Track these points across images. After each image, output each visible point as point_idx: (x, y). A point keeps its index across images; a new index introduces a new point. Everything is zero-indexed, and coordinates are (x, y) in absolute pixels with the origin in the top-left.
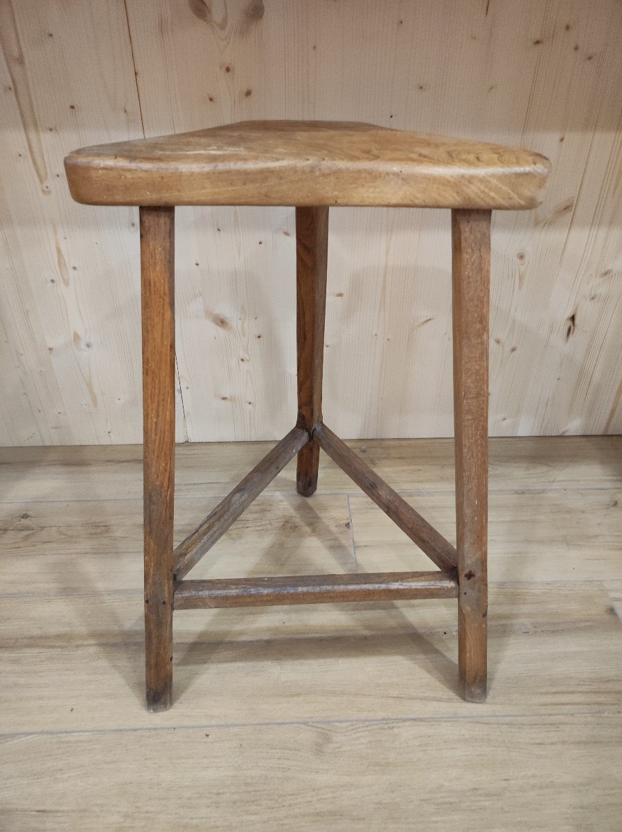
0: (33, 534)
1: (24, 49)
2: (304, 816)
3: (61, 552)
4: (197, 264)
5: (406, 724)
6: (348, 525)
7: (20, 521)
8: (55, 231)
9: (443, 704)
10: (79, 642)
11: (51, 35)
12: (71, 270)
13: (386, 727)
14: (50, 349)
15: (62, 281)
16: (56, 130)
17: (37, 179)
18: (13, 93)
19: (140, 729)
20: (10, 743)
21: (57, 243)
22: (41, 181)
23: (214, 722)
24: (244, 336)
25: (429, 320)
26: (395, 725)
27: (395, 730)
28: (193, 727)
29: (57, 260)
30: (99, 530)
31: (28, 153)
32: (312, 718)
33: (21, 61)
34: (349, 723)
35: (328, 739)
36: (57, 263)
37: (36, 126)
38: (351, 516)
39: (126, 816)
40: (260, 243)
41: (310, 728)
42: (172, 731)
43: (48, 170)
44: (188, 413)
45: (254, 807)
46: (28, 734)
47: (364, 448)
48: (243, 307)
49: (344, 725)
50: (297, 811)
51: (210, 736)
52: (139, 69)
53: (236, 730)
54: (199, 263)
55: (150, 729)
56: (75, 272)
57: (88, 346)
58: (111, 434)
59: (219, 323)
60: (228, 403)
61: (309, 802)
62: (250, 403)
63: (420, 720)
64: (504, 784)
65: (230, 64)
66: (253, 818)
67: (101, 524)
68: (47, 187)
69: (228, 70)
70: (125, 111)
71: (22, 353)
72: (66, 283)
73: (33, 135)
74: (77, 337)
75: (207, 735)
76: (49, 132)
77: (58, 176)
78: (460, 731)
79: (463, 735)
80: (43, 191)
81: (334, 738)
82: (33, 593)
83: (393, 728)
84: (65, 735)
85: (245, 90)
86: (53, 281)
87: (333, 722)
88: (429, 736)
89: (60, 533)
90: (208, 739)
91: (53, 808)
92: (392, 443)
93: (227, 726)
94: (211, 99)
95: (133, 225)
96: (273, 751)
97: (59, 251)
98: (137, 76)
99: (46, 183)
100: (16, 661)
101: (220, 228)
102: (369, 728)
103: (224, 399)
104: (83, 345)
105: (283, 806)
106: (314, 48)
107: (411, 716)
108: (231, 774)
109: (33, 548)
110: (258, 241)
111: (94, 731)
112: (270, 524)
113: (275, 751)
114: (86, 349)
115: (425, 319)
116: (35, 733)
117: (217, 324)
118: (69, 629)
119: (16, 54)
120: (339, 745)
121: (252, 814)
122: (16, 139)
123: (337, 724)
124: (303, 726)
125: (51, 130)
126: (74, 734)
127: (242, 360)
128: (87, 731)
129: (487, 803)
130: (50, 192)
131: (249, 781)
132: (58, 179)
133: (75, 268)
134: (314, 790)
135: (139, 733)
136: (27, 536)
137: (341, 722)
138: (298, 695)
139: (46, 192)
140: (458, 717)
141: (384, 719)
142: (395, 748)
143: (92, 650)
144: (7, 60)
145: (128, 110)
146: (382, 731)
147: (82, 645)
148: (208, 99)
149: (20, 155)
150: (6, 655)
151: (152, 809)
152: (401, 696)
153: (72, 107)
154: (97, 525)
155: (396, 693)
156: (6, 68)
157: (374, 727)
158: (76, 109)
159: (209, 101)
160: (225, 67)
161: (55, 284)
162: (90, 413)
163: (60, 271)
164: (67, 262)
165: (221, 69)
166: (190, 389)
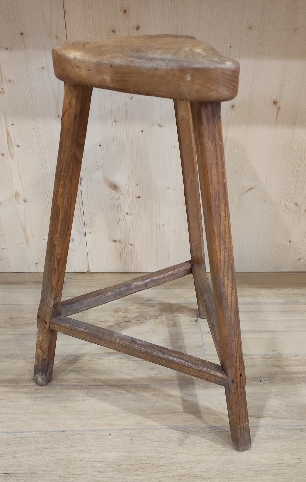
2: (173, 477)
4: (100, 146)
6: (197, 321)
8: (6, 119)
10: (24, 384)
12: (16, 147)
15: (9, 155)
16: (11, 49)
19: (66, 431)
21: (7, 128)
23: (113, 428)
24: (129, 196)
25: (252, 188)
28: (101, 430)
29: (7, 140)
32: (176, 426)
35: (187, 437)
36: (6, 143)
39: (61, 476)
40: (142, 132)
41: (175, 431)
42: (87, 432)
43: (4, 76)
44: (90, 251)
45: (142, 472)
48: (129, 176)
49: (197, 429)
50: (169, 474)
51: (112, 435)
52: (67, 9)
53: (129, 432)
54: (101, 144)
55: (73, 431)
56: (18, 148)
57: (25, 201)
58: (37, 265)
59: (114, 188)
60: (117, 244)
61: (176, 469)
62: (131, 245)
64: (297, 461)
65: (127, 8)
66: (141, 477)
68: (2, 89)
69: (125, 12)
70: (57, 38)
72: (12, 156)
74: (17, 194)
75: (110, 434)
76: (5, 51)
77: (10, 81)
78: (270, 433)
79: (272, 435)
81: (191, 437)
85: (136, 26)
86: (3, 154)
87: (190, 428)
89: (7, 323)
90: (111, 437)
91: (15, 472)
93: (123, 429)
94: (113, 32)
95: (58, 116)
96: (152, 443)
97: (8, 134)
98: (66, 14)
99: (2, 86)
101: (116, 120)
103: (115, 241)
104: (21, 201)
105: (160, 472)
108: (126, 454)
110: (141, 130)
112: (146, 319)
113: (154, 443)
114: (23, 203)
115: (249, 187)
117: (112, 188)
118: (16, 376)
121: (141, 476)
123: (192, 429)
124: (171, 430)
125: (7, 49)
127: (127, 214)
129: (287, 470)
130: (4, 92)
131: (138, 458)
132: (10, 83)
133: (18, 146)
134: (179, 463)
135: (65, 433)
138: (167, 413)
139: (2, 92)
143: (33, 388)
145: (58, 36)
146: (221, 433)
148: (111, 31)
151: (77, 473)
153: (22, 34)
157: (216, 431)
158: (24, 34)
159: (112, 33)
160: (123, 10)
161: (4, 157)
162: (24, 249)
163: (9, 147)
164: (13, 142)
165: (120, 11)
166: (91, 234)
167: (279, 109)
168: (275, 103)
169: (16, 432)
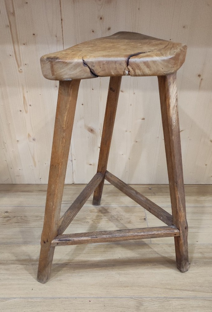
0: (10, 219)
1: (15, 9)
3: (23, 227)
4: (83, 105)
5: (175, 299)
6: (145, 219)
7: (4, 214)
8: (23, 89)
9: (190, 292)
11: (27, 3)
12: (29, 106)
13: (166, 300)
14: (18, 141)
15: (24, 111)
16: (27, 44)
17: (17, 66)
18: (10, 28)
19: (61, 298)
20: (8, 301)
21: (24, 94)
22: (19, 67)
23: (92, 296)
25: (182, 131)
26: (170, 300)
27: (170, 302)
28: (84, 298)
29: (23, 102)
30: (38, 218)
31: (14, 54)
32: (134, 296)
33: (13, 14)
34: (150, 299)
35: (141, 305)
36: (23, 103)
37: (18, 42)
38: (146, 215)
41: (133, 300)
42: (75, 299)
43: (22, 61)
44: (74, 171)
46: (15, 298)
47: (150, 188)
48: (101, 124)
49: (148, 299)
52: (63, 17)
53: (102, 299)
54: (83, 104)
55: (65, 298)
56: (30, 107)
58: (41, 179)
59: (91, 131)
60: (92, 166)
63: (181, 298)
65: (102, 16)
67: (39, 216)
68: (21, 70)
69: (101, 18)
70: (56, 36)
71: (6, 142)
72: (26, 112)
73: (16, 47)
74: (29, 135)
75: (90, 301)
76: (23, 45)
77: (26, 65)
78: (198, 303)
79: (199, 305)
80: (19, 71)
81: (144, 304)
82: (12, 243)
83: (169, 301)
84: (30, 299)
85: (108, 28)
86: (21, 111)
87: (143, 298)
88: (185, 305)
89: (22, 219)
90: (90, 303)
92: (162, 186)
93: (98, 298)
94: (93, 31)
95: (56, 86)
96: (118, 308)
97: (24, 98)
98: (62, 21)
99: (21, 68)
100: (7, 270)
101: (93, 89)
102: (159, 301)
103: (90, 165)
106: (139, 9)
107: (176, 297)
109: (11, 225)
111: (42, 298)
112: (111, 218)
113: (119, 308)
114: (32, 140)
116: (17, 298)
117: (89, 131)
119: (12, 11)
120: (146, 307)
122: (9, 48)
123: (145, 299)
124: (130, 299)
125: (24, 44)
126: (34, 299)
127: (99, 147)
128: (39, 298)
130: (22, 72)
133: (30, 105)
135: (60, 299)
136: (8, 220)
137: (146, 298)
138: (127, 287)
139: (20, 72)
140: (197, 298)
141: (165, 297)
142: (170, 309)
144: (8, 13)
145: (57, 36)
146: (165, 302)
147: (34, 264)
148: (92, 31)
149: (10, 55)
150: (3, 267)
152: (171, 288)
153: (34, 34)
154: (37, 216)
155: (169, 287)
156: (7, 17)
157: (161, 300)
158: (35, 35)
160: (100, 17)
161: (21, 112)
162: (33, 170)
163: (24, 106)
164: (27, 103)
165: (98, 18)
166: (76, 160)
167: (202, 79)
168: (199, 76)
169: (29, 298)
